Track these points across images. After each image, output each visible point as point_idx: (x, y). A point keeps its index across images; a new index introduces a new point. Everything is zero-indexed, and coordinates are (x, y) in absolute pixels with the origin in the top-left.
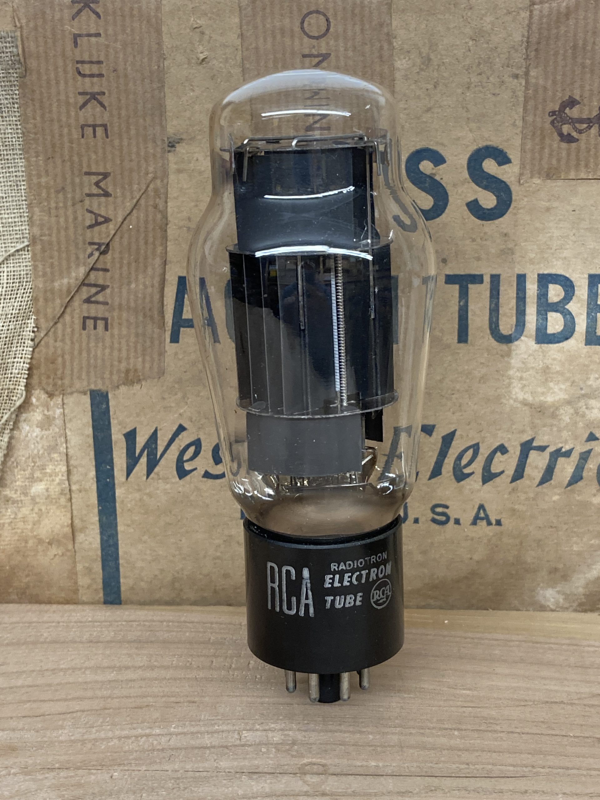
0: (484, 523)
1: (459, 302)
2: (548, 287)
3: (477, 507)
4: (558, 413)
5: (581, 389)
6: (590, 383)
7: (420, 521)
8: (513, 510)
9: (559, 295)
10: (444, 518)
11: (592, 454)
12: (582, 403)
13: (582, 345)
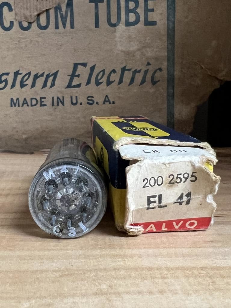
0: (108, 103)
1: (95, 11)
2: (128, 3)
3: (105, 96)
4: (135, 54)
5: (144, 44)
6: (147, 41)
7: (82, 104)
8: (119, 97)
9: (132, 6)
10: (92, 102)
11: (149, 71)
12: (144, 50)
13: (143, 26)
